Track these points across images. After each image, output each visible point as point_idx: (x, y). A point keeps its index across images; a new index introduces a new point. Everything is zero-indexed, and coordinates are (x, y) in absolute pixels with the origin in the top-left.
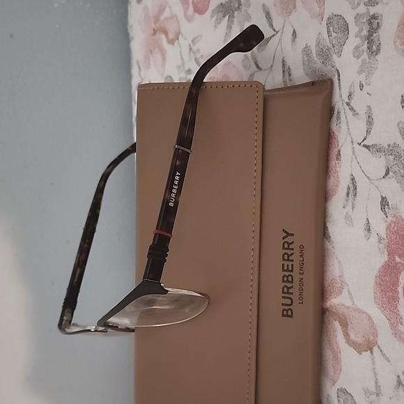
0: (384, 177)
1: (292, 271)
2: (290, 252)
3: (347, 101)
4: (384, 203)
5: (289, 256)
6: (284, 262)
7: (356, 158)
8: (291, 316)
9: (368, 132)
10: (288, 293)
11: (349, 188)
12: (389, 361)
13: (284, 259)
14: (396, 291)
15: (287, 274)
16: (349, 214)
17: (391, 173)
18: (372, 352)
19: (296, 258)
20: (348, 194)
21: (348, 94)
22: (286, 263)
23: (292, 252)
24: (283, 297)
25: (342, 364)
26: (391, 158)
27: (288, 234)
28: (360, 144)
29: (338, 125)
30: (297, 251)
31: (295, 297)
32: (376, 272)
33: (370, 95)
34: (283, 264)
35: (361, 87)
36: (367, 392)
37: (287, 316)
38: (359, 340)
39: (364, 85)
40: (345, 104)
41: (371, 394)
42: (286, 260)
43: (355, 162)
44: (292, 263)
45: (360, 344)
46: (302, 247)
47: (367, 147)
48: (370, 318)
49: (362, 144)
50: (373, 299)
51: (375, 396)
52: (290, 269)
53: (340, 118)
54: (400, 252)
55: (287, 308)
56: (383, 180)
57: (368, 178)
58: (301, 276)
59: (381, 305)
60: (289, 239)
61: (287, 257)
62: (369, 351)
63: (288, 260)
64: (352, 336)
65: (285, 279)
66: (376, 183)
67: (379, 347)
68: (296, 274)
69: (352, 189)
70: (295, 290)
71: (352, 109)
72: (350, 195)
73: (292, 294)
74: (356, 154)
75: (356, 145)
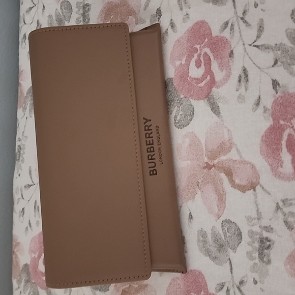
0: (273, 66)
1: (153, 144)
2: (150, 132)
3: (242, 16)
4: (275, 84)
5: (149, 134)
6: (147, 139)
7: (248, 54)
8: (156, 174)
9: (258, 37)
10: (152, 159)
11: (240, 76)
12: (269, 194)
13: (146, 138)
14: (280, 144)
15: (150, 146)
16: (242, 94)
17: (279, 63)
18: (254, 190)
19: (154, 135)
20: (240, 81)
21: (243, 11)
22: (148, 140)
23: (151, 131)
24: (149, 163)
25: (227, 202)
26: (279, 52)
27: (147, 121)
28: (251, 45)
29: (232, 34)
30: (154, 131)
31: (157, 161)
32: (262, 133)
33: (264, 11)
34: (146, 141)
35: (256, 5)
36: (249, 219)
37: (153, 174)
38: (244, 183)
39: (259, 3)
40: (239, 19)
41: (253, 219)
42: (148, 138)
43: (247, 57)
44: (152, 139)
45: (244, 186)
46: (157, 127)
47: (257, 46)
48: (253, 167)
49: (252, 45)
50: (259, 152)
51: (256, 220)
52: (151, 143)
53: (233, 29)
54: (284, 117)
55: (153, 169)
56: (273, 68)
57: (259, 68)
58: (159, 146)
59: (265, 155)
60: (148, 123)
61: (148, 136)
62: (252, 190)
63: (149, 137)
64: (237, 181)
65: (149, 150)
66: (266, 71)
67: (261, 186)
68: (155, 146)
69: (243, 77)
70: (156, 156)
71: (245, 22)
72: (242, 81)
73: (155, 159)
74: (247, 51)
75: (247, 46)
